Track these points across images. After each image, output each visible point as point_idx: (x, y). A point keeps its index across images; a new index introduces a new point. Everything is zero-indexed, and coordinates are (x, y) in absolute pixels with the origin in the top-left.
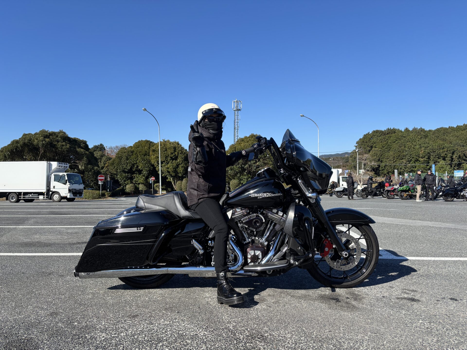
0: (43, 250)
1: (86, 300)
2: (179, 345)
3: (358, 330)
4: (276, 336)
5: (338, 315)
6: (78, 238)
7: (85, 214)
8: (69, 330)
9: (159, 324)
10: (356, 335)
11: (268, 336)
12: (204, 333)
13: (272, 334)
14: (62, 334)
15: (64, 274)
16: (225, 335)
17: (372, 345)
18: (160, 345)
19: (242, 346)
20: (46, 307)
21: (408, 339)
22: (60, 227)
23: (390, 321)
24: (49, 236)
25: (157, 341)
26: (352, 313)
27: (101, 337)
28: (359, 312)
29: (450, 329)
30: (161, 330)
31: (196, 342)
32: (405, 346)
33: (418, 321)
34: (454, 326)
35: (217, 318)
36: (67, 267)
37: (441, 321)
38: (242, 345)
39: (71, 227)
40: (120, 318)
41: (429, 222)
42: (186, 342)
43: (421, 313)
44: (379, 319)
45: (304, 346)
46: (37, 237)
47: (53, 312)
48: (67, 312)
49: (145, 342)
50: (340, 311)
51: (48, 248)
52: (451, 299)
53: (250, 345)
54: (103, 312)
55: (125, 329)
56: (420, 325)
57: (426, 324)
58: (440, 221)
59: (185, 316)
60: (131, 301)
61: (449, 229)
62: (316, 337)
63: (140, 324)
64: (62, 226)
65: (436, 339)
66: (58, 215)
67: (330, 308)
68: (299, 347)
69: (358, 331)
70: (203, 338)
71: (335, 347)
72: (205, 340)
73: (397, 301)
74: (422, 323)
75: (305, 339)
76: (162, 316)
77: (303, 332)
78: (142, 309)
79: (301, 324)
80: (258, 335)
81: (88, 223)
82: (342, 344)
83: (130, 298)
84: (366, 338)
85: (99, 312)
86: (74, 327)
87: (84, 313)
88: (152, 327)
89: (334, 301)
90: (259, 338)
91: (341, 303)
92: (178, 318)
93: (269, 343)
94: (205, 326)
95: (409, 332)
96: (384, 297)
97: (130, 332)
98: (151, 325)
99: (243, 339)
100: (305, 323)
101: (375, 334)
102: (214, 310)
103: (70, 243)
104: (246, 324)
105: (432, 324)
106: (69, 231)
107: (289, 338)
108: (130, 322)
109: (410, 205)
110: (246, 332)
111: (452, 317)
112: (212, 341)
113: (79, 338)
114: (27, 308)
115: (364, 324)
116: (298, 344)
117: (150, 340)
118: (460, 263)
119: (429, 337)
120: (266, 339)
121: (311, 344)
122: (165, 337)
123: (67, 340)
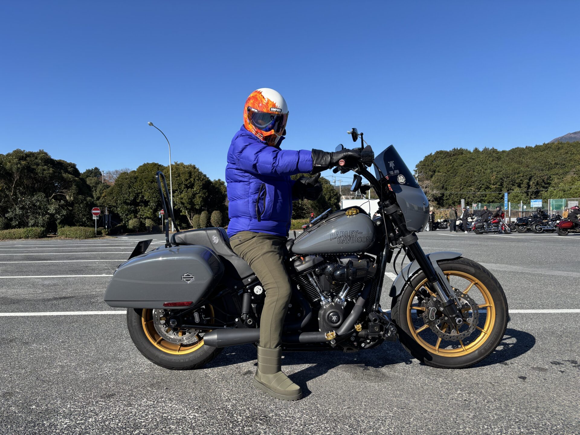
0: (8, 308)
1: (51, 376)
2: (160, 432)
3: (383, 404)
5: (363, 386)
6: (55, 292)
7: (71, 259)
8: (23, 416)
9: (139, 405)
10: (380, 411)
11: (273, 416)
12: (195, 416)
13: (278, 414)
14: (14, 421)
15: (30, 341)
16: (220, 416)
17: (395, 423)
19: (238, 431)
21: (440, 414)
22: (35, 278)
23: (423, 392)
24: (18, 290)
25: (133, 428)
26: (380, 384)
27: (62, 424)
28: (388, 381)
29: (491, 401)
30: (141, 413)
31: (182, 427)
32: (434, 424)
33: (456, 391)
34: (497, 397)
35: (214, 395)
36: (34, 331)
37: (483, 391)
38: (239, 429)
39: (49, 277)
40: (91, 398)
41: (493, 265)
42: (170, 428)
43: (461, 381)
44: (410, 389)
45: (314, 428)
46: (3, 291)
47: (8, 392)
48: (25, 392)
49: (117, 429)
50: (367, 382)
53: (249, 429)
54: (71, 391)
55: (95, 413)
56: (457, 397)
57: (464, 395)
58: (507, 263)
59: (175, 393)
60: (109, 376)
61: (515, 273)
62: (331, 416)
63: (115, 405)
64: (38, 276)
65: (472, 415)
66: (35, 261)
67: (355, 378)
68: (308, 429)
69: (382, 406)
70: (191, 422)
71: (351, 427)
72: (194, 424)
74: (460, 394)
75: (317, 419)
76: (145, 394)
77: (317, 410)
78: (122, 386)
80: (261, 416)
81: (72, 271)
82: (360, 424)
83: (109, 372)
84: (390, 414)
85: (65, 391)
86: (31, 412)
87: (46, 392)
88: (130, 409)
89: (361, 369)
90: (261, 420)
91: (369, 371)
92: (165, 397)
93: (272, 425)
94: (197, 406)
95: (442, 406)
97: (101, 416)
98: (129, 407)
99: (241, 421)
101: (402, 409)
102: (213, 384)
103: (44, 299)
104: (249, 402)
105: (472, 395)
106: (46, 282)
107: (297, 418)
108: (103, 403)
109: (476, 243)
110: (247, 412)
111: (497, 385)
112: (203, 425)
113: (34, 426)
115: (391, 397)
116: (307, 425)
117: (124, 426)
118: (519, 316)
119: (465, 412)
120: (270, 421)
121: (322, 425)
122: (144, 422)
123: (18, 429)
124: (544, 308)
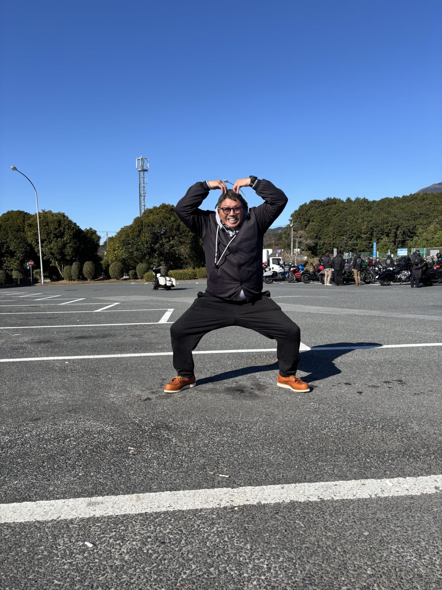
3: (255, 414)
4: (179, 425)
5: (240, 403)
9: (64, 424)
10: (253, 418)
11: (172, 425)
12: (110, 428)
13: (176, 424)
16: (131, 428)
17: (264, 424)
18: (67, 440)
21: (296, 418)
23: (285, 405)
25: (64, 438)
26: (253, 401)
28: (260, 399)
29: (334, 408)
30: (67, 428)
31: (103, 435)
32: (292, 423)
34: (339, 405)
35: (123, 415)
37: (329, 402)
38: (147, 434)
40: (20, 422)
41: (356, 310)
42: (93, 436)
44: (276, 404)
49: (51, 439)
50: (243, 400)
52: (346, 384)
55: (28, 431)
56: (310, 407)
57: (315, 405)
58: (368, 309)
59: (90, 415)
60: (29, 407)
61: (373, 317)
62: (216, 422)
63: (43, 425)
65: (319, 416)
67: (234, 399)
70: (109, 432)
72: (112, 433)
74: (312, 405)
75: (206, 425)
76: (66, 417)
77: (205, 420)
78: (44, 413)
79: (204, 414)
80: (163, 426)
83: (28, 404)
84: (260, 419)
88: (57, 427)
89: (239, 392)
90: (164, 428)
91: (245, 394)
92: (83, 418)
93: (173, 431)
94: (111, 422)
95: (299, 412)
97: (34, 433)
98: (55, 425)
99: (149, 430)
100: (208, 412)
101: (269, 416)
104: (152, 418)
105: (321, 405)
107: (191, 426)
108: (33, 424)
110: (152, 424)
111: (341, 398)
112: (119, 433)
115: (262, 409)
117: (56, 437)
119: (315, 415)
120: (170, 428)
121: (210, 429)
122: (71, 434)
124: (389, 344)
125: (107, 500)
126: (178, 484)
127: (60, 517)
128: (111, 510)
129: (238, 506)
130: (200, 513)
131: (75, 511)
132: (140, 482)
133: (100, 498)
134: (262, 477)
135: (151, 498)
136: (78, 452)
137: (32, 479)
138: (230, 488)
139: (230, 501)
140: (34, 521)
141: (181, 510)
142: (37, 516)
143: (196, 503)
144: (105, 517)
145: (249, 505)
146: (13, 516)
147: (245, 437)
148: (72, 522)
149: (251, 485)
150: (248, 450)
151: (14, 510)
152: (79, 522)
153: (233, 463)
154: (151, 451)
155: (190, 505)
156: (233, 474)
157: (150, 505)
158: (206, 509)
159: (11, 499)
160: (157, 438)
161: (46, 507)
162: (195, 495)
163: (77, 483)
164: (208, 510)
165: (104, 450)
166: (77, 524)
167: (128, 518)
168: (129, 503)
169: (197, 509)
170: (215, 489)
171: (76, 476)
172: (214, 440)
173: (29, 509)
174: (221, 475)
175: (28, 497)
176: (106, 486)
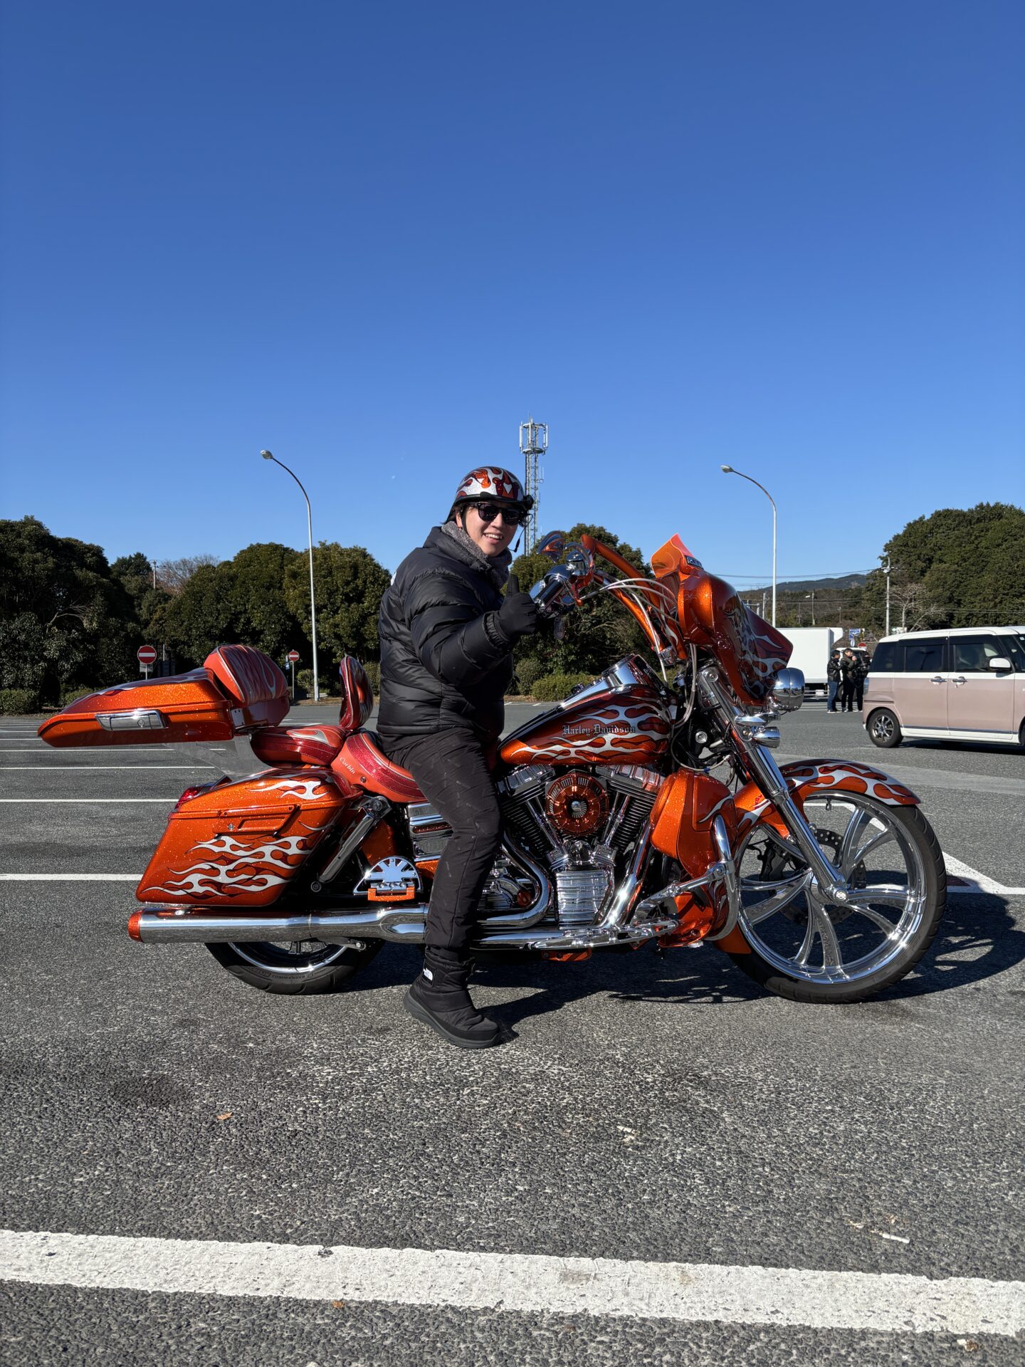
2: (509, 1093)
3: (921, 1064)
4: (728, 1077)
5: (870, 1030)
8: (242, 1059)
10: (917, 1075)
11: (710, 1075)
12: (560, 1069)
13: (718, 1072)
14: (231, 1067)
16: (610, 1073)
17: (955, 1096)
18: (465, 1092)
19: (655, 1097)
20: (160, 1008)
22: (84, 803)
23: (996, 1045)
24: (68, 828)
25: (456, 1085)
26: (903, 1027)
27: (322, 1073)
28: (919, 1023)
31: (546, 1087)
39: (113, 803)
40: (347, 1033)
42: (524, 1087)
44: (968, 1040)
46: (38, 829)
47: (184, 1018)
48: (217, 1019)
50: (874, 1022)
51: (84, 861)
54: (304, 1021)
55: (371, 1058)
62: (823, 1079)
63: (401, 1047)
69: (919, 1067)
70: (560, 1079)
72: (567, 1084)
73: (1012, 999)
75: (798, 1083)
77: (792, 1069)
79: (782, 1051)
80: (687, 1074)
82: (886, 1094)
84: (940, 1081)
86: (251, 1052)
87: (258, 1021)
88: (433, 1054)
90: (691, 1081)
93: (715, 1090)
94: (556, 1053)
96: (978, 990)
97: (385, 1064)
98: (428, 1050)
99: (654, 1081)
100: (792, 1048)
101: (961, 1072)
103: (135, 848)
104: (653, 1050)
107: (759, 1081)
108: (377, 1043)
110: (658, 1067)
112: (584, 1085)
113: (274, 1077)
114: (117, 1011)
115: (934, 1052)
116: (783, 1093)
117: (438, 1082)
120: (707, 1083)
121: (813, 1094)
123: (248, 1080)
125: (607, 1269)
126: (778, 1249)
127: (501, 1302)
128: (626, 1303)
129: (966, 1336)
130: (863, 1344)
131: (534, 1290)
132: (674, 1228)
133: (585, 1264)
134: (1003, 1253)
135: (718, 1280)
136: (497, 1125)
137: (410, 1188)
138: (924, 1277)
139: (938, 1318)
140: (443, 1304)
141: (809, 1328)
142: (446, 1291)
143: (844, 1312)
144: (614, 1319)
145: (996, 1335)
146: (389, 1283)
147: (915, 1128)
148: (533, 1319)
149: (977, 1273)
150: (934, 1168)
151: (388, 1267)
152: (553, 1325)
153: (906, 1202)
154: (676, 1141)
155: (828, 1315)
156: (919, 1235)
157: (720, 1301)
158: (876, 1333)
159: (375, 1235)
160: (682, 1106)
161: (461, 1269)
162: (832, 1285)
163: (518, 1211)
164: (882, 1335)
165: (560, 1127)
166: (547, 1329)
167: (674, 1332)
168: (665, 1287)
169: (851, 1330)
170: (884, 1275)
171: (512, 1191)
172: (832, 1127)
173: (421, 1269)
174: (885, 1236)
175: (412, 1235)
176: (593, 1229)
